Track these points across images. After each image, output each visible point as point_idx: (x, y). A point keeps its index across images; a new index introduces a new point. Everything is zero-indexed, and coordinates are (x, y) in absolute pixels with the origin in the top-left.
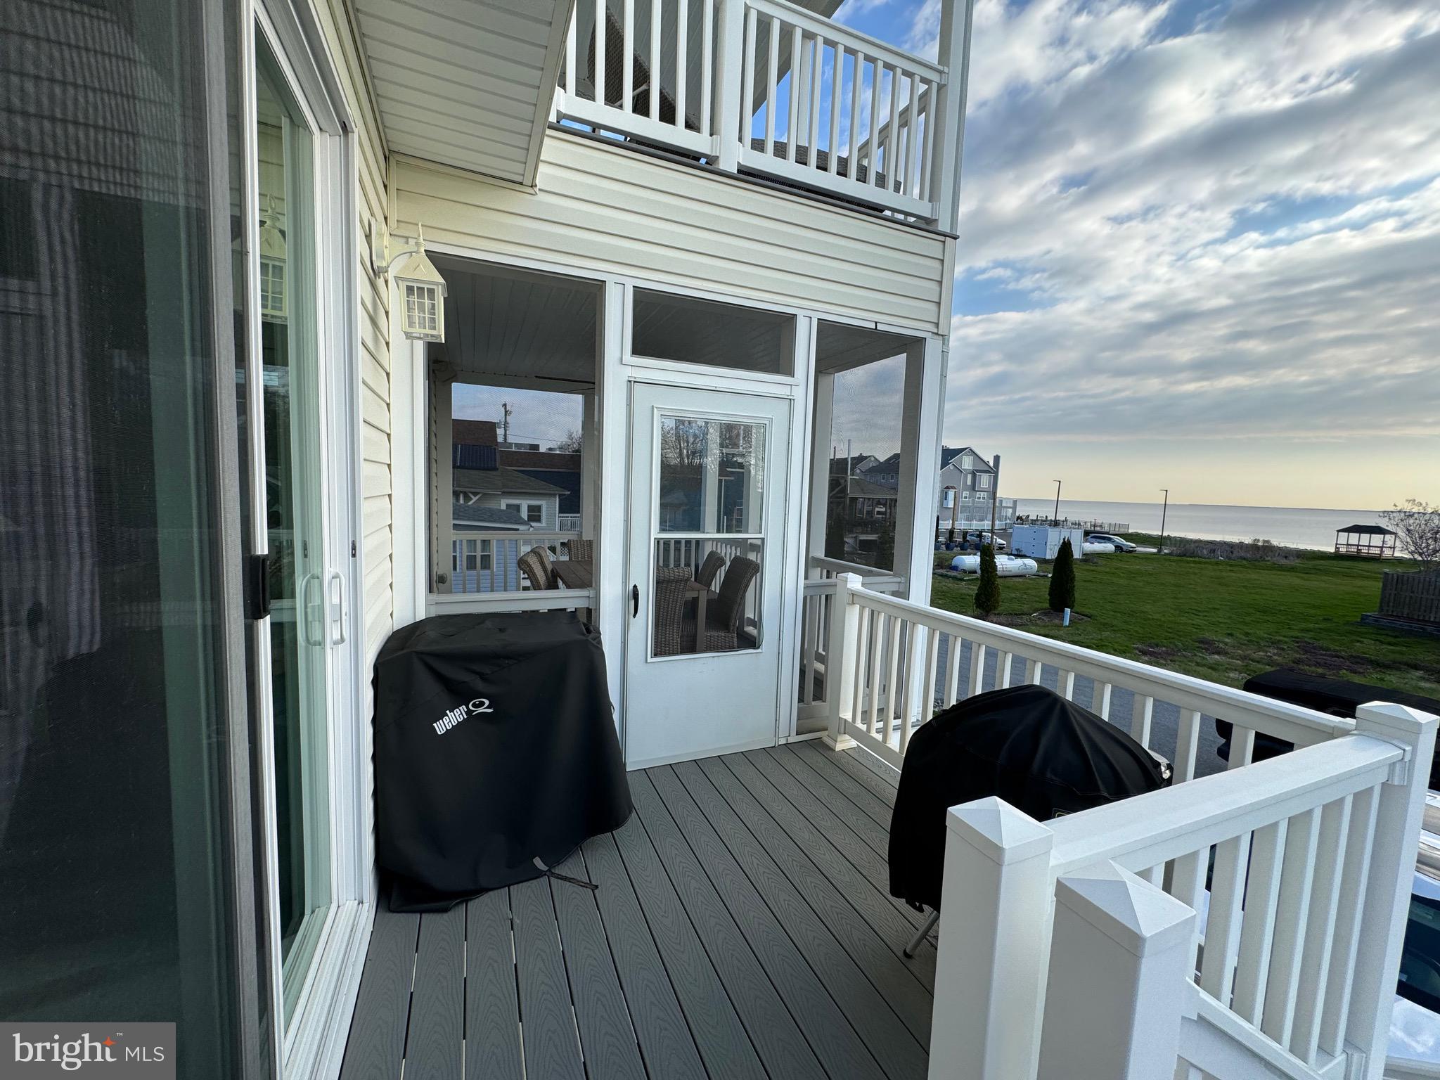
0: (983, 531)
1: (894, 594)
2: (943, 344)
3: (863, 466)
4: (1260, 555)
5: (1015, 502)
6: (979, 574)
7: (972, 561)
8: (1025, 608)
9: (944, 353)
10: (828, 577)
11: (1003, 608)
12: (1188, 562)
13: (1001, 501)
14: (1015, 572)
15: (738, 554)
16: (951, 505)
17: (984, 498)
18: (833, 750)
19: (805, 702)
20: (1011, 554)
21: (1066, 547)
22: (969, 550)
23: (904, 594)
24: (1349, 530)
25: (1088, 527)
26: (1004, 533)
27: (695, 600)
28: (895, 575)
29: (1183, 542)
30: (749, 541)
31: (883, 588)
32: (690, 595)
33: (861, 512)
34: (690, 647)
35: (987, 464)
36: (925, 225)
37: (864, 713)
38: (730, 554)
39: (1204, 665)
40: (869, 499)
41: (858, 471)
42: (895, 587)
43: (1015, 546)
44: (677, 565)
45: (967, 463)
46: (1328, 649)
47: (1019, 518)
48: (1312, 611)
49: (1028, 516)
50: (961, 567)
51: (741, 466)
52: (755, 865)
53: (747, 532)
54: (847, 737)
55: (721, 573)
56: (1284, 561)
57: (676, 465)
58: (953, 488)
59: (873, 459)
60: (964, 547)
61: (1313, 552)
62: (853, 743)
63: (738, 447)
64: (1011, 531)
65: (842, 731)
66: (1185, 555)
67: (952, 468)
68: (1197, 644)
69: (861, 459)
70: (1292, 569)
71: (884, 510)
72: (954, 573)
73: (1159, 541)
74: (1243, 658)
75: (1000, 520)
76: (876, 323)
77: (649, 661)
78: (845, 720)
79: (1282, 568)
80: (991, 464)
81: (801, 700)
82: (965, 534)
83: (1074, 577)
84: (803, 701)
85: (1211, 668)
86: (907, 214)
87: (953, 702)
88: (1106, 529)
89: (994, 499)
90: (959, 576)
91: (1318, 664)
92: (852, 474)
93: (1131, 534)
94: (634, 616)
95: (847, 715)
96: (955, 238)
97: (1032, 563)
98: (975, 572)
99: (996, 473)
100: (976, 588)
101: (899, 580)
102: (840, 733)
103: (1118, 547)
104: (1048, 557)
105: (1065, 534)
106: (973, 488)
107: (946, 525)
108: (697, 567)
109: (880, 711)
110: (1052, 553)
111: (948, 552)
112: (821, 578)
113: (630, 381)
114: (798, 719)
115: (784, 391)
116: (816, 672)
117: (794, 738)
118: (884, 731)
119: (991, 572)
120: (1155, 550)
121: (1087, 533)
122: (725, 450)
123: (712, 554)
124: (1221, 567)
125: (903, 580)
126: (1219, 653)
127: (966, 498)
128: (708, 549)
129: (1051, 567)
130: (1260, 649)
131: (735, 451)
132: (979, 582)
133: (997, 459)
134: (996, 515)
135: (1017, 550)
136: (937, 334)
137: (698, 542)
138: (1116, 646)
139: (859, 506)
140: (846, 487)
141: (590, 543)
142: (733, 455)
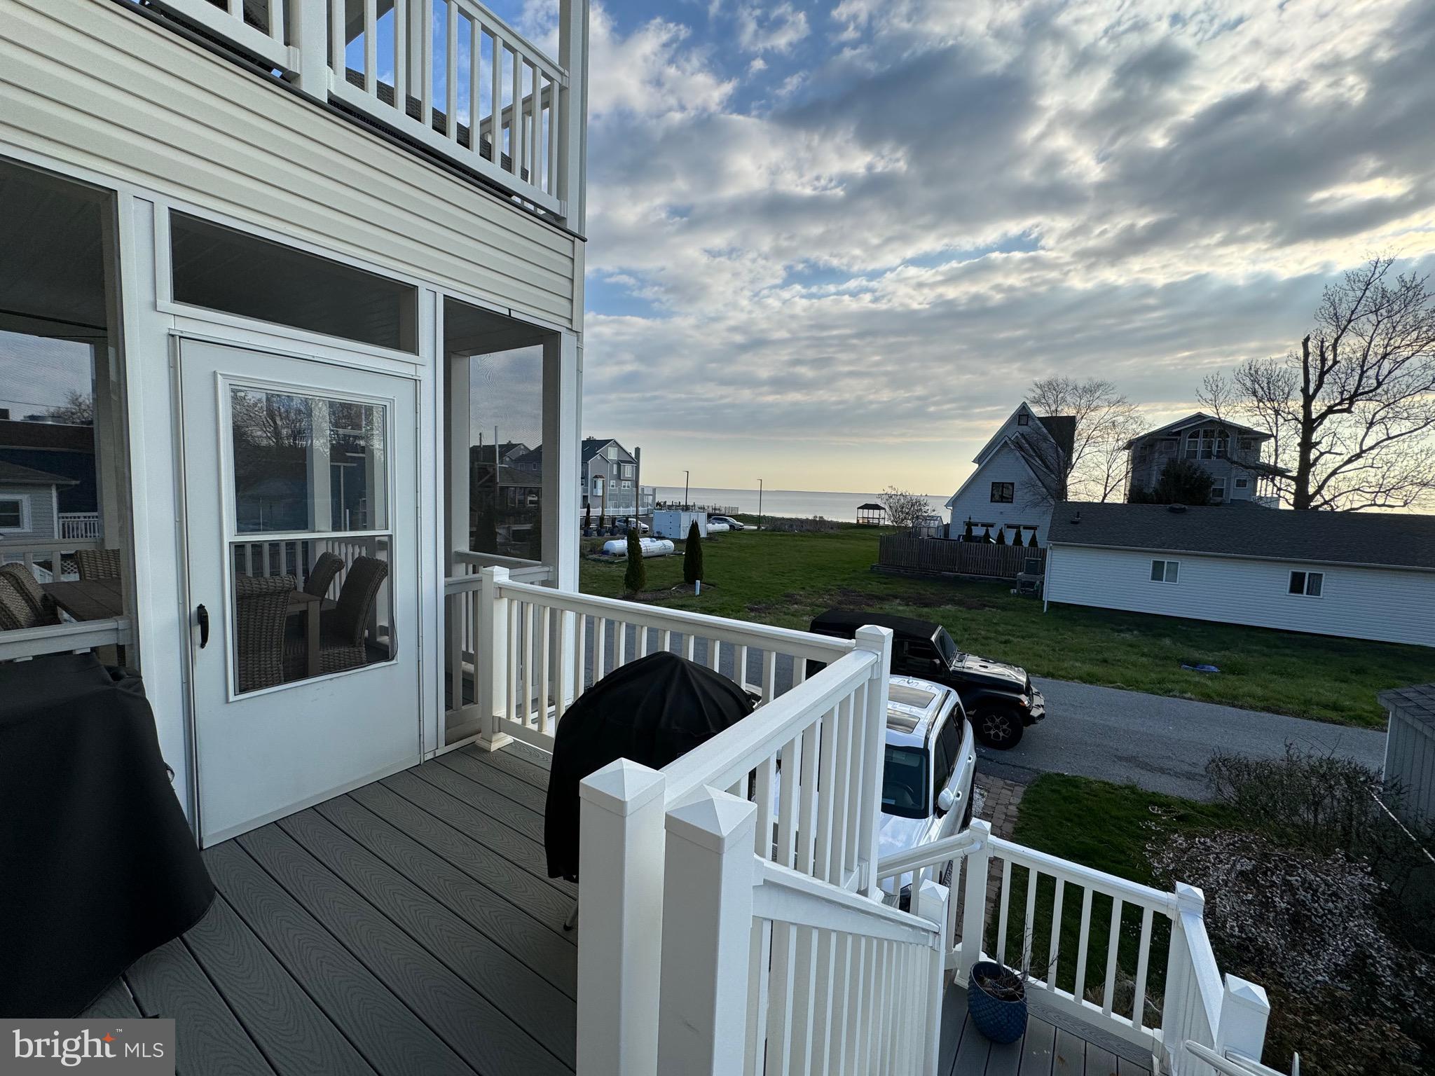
0: (630, 516)
1: (544, 584)
2: (578, 340)
3: (513, 454)
4: (818, 528)
5: (654, 490)
6: (626, 558)
7: (620, 545)
8: (666, 583)
9: (579, 349)
10: (474, 572)
11: (648, 585)
12: (777, 535)
13: (643, 489)
14: (657, 552)
15: (364, 554)
16: (600, 493)
17: (628, 487)
18: (489, 752)
19: (454, 708)
20: (654, 537)
21: (694, 528)
22: (618, 535)
23: (553, 583)
24: (864, 507)
25: (711, 511)
26: (647, 518)
27: (304, 614)
28: (543, 565)
29: (773, 519)
30: (377, 539)
31: (532, 578)
32: (295, 609)
33: (513, 501)
34: (298, 670)
35: (629, 455)
36: (555, 221)
37: (518, 707)
38: (353, 554)
39: (788, 614)
40: (521, 488)
41: (508, 459)
42: (543, 577)
43: (656, 529)
44: (275, 572)
45: (612, 454)
46: (855, 592)
47: (658, 504)
48: (846, 566)
49: (665, 502)
50: (611, 552)
51: (363, 449)
52: (399, 902)
53: (373, 528)
54: (502, 734)
55: (340, 578)
56: (831, 531)
57: (269, 448)
58: (601, 477)
59: (522, 447)
60: (614, 533)
61: (846, 524)
62: (509, 739)
63: (360, 428)
64: (652, 515)
65: (497, 730)
66: (774, 531)
67: (599, 458)
68: (785, 599)
69: (509, 447)
70: (836, 537)
71: (536, 499)
72: (605, 558)
73: (758, 520)
74: (811, 605)
75: (643, 507)
76: (510, 310)
77: (231, 700)
78: (500, 718)
79: (830, 536)
80: (633, 456)
81: (448, 706)
82: (613, 519)
83: (701, 554)
84: (452, 708)
85: (792, 615)
86: (536, 205)
87: (601, 677)
88: (723, 512)
89: (637, 487)
90: (610, 560)
91: (851, 603)
92: (501, 462)
93: (740, 515)
94: (203, 646)
95: (500, 712)
96: (584, 240)
97: (669, 544)
98: (624, 555)
99: (638, 463)
100: (625, 569)
101: (547, 569)
102: (494, 732)
103: (732, 526)
104: (682, 538)
105: (694, 516)
106: (619, 477)
107: (596, 512)
108: (306, 572)
109: (535, 701)
110: (684, 535)
111: (600, 538)
112: (467, 574)
113: (173, 336)
114: (447, 728)
115: (408, 370)
116: (464, 673)
117: (443, 750)
118: (539, 721)
119: (637, 554)
120: (756, 528)
121: (709, 516)
122: (341, 431)
123: (325, 556)
124: (796, 538)
125: (551, 569)
126: (796, 604)
127: (613, 486)
128: (320, 550)
129: (684, 547)
130: (820, 596)
131: (356, 432)
132: (627, 564)
133: (638, 450)
134: (639, 502)
135: (658, 532)
136: (571, 330)
137: (305, 543)
138: (733, 608)
139: (511, 494)
140: (494, 476)
141: (116, 553)
142: (356, 437)
